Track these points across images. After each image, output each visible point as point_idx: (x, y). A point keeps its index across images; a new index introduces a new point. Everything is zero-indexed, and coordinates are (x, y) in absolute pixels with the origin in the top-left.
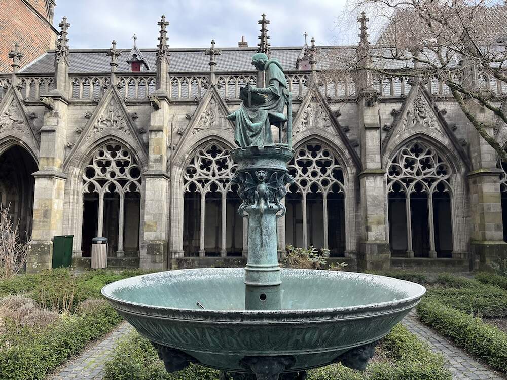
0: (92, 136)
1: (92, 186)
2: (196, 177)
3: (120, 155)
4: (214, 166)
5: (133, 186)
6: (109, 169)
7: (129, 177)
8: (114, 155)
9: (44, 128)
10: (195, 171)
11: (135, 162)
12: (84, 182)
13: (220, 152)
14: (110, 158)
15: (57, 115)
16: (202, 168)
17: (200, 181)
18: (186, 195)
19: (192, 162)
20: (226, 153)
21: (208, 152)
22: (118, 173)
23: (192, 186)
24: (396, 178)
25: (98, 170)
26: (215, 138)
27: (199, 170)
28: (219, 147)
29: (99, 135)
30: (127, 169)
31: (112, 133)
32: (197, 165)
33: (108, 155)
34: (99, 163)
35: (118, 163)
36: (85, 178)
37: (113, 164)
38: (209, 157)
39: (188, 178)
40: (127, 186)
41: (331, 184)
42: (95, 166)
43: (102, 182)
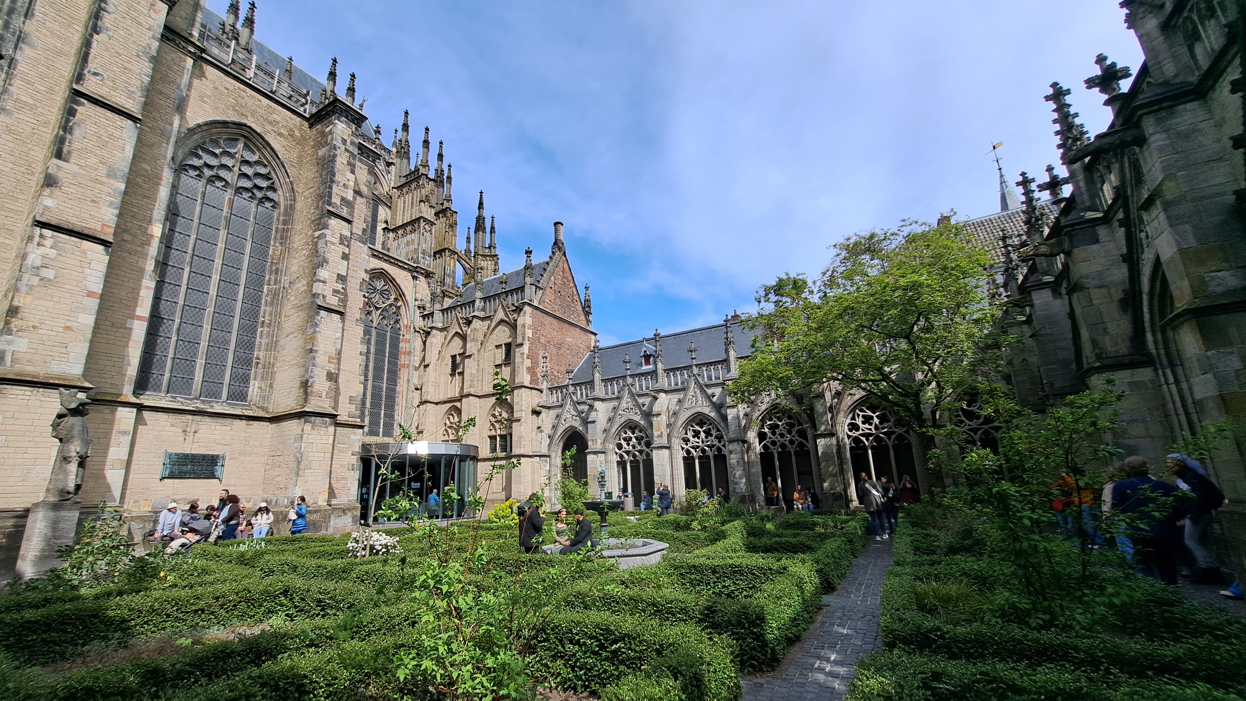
0: (619, 421)
1: (621, 456)
2: (690, 445)
3: (637, 433)
4: (703, 435)
5: (648, 455)
6: (631, 443)
7: (644, 448)
8: (633, 433)
9: (589, 420)
10: (689, 440)
11: (647, 437)
12: (616, 453)
13: (705, 423)
14: (631, 435)
15: (596, 410)
16: (694, 437)
17: (692, 447)
18: (685, 458)
19: (686, 434)
20: (711, 424)
21: (697, 424)
22: (637, 445)
23: (688, 452)
24: (855, 434)
25: (624, 444)
26: (699, 414)
27: (691, 439)
28: (705, 420)
29: (623, 420)
30: (643, 442)
31: (631, 417)
32: (690, 435)
33: (629, 434)
34: (625, 439)
35: (636, 438)
36: (617, 451)
37: (634, 440)
38: (698, 428)
39: (684, 446)
40: (644, 454)
41: (796, 443)
42: (622, 442)
43: (628, 453)
